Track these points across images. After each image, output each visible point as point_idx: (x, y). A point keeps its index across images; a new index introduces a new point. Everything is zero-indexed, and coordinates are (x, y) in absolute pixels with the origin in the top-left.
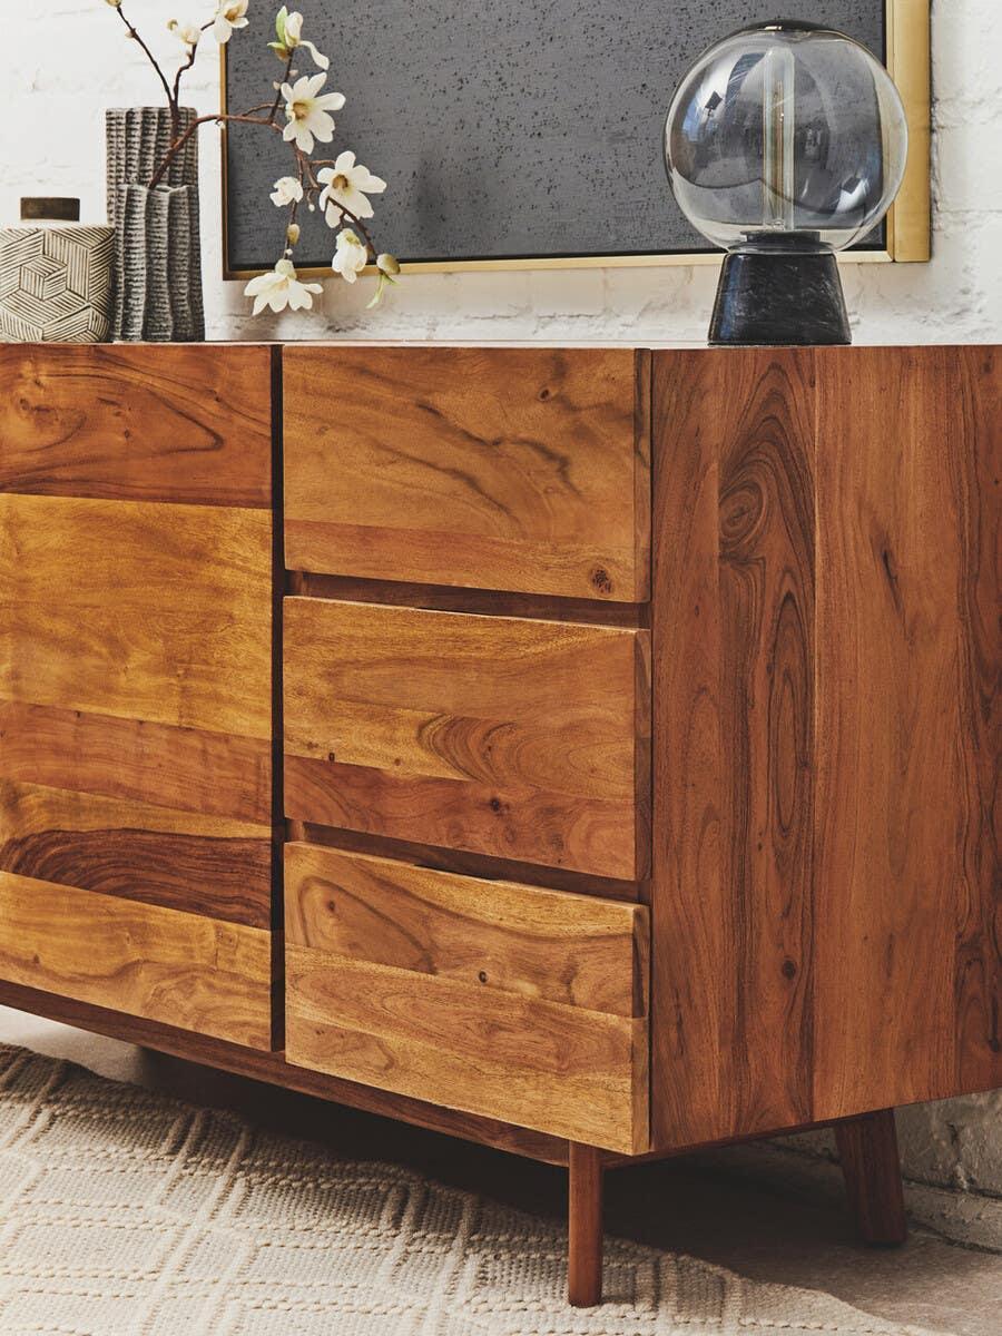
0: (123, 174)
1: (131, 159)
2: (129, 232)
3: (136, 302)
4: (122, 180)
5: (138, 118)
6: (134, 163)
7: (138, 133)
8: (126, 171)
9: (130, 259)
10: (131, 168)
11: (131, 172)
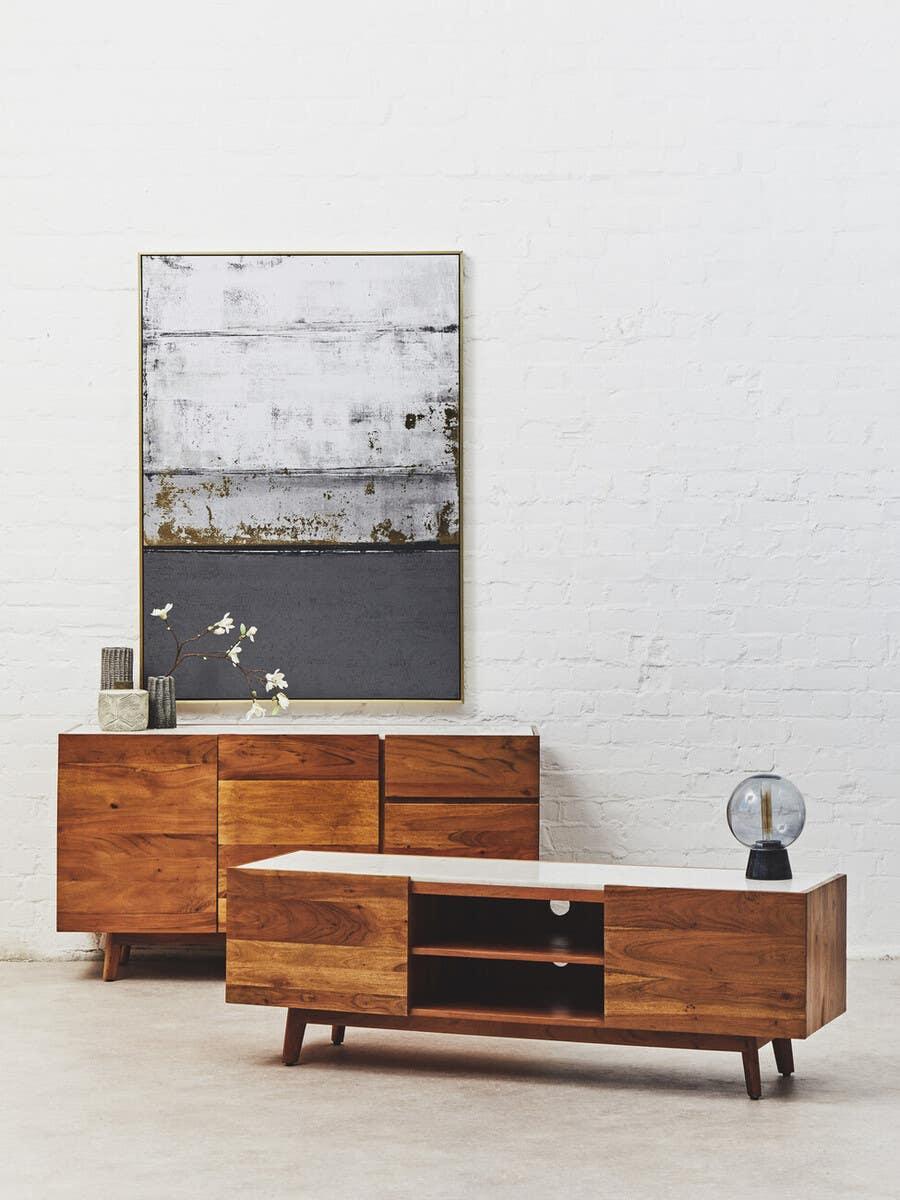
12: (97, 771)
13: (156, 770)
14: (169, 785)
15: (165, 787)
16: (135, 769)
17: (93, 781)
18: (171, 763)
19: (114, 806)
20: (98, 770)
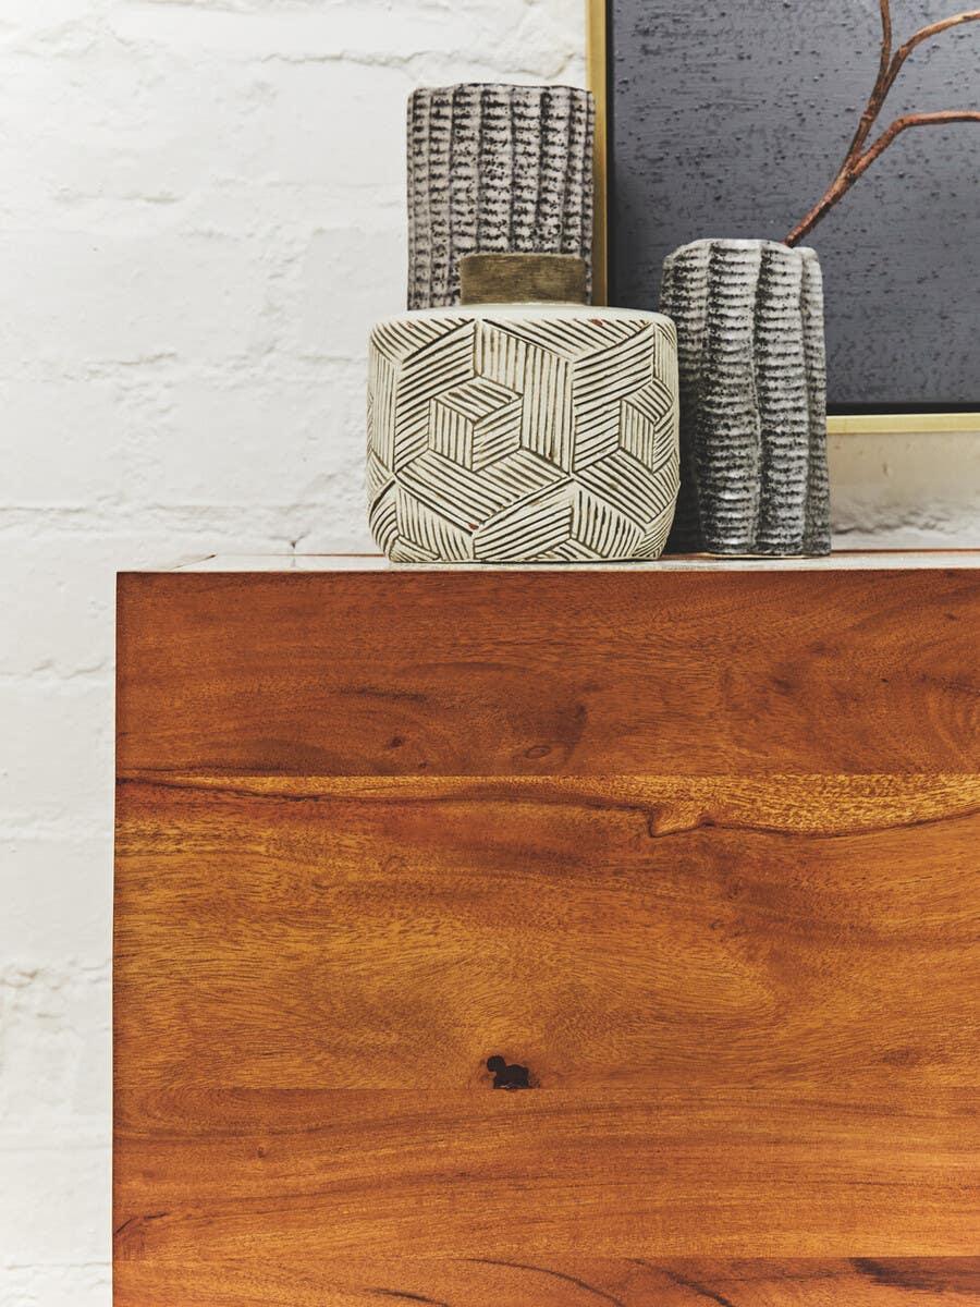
0: (529, 219)
1: (546, 190)
2: (762, 335)
3: (782, 477)
4: (525, 232)
5: (560, 108)
6: (552, 197)
7: (562, 138)
8: (538, 213)
9: (767, 389)
10: (546, 208)
11: (545, 215)
12: (391, 830)
13: (806, 821)
14: (890, 922)
15: (869, 938)
16: (652, 812)
17: (357, 896)
18: (906, 768)
19: (507, 1073)
20: (393, 820)
